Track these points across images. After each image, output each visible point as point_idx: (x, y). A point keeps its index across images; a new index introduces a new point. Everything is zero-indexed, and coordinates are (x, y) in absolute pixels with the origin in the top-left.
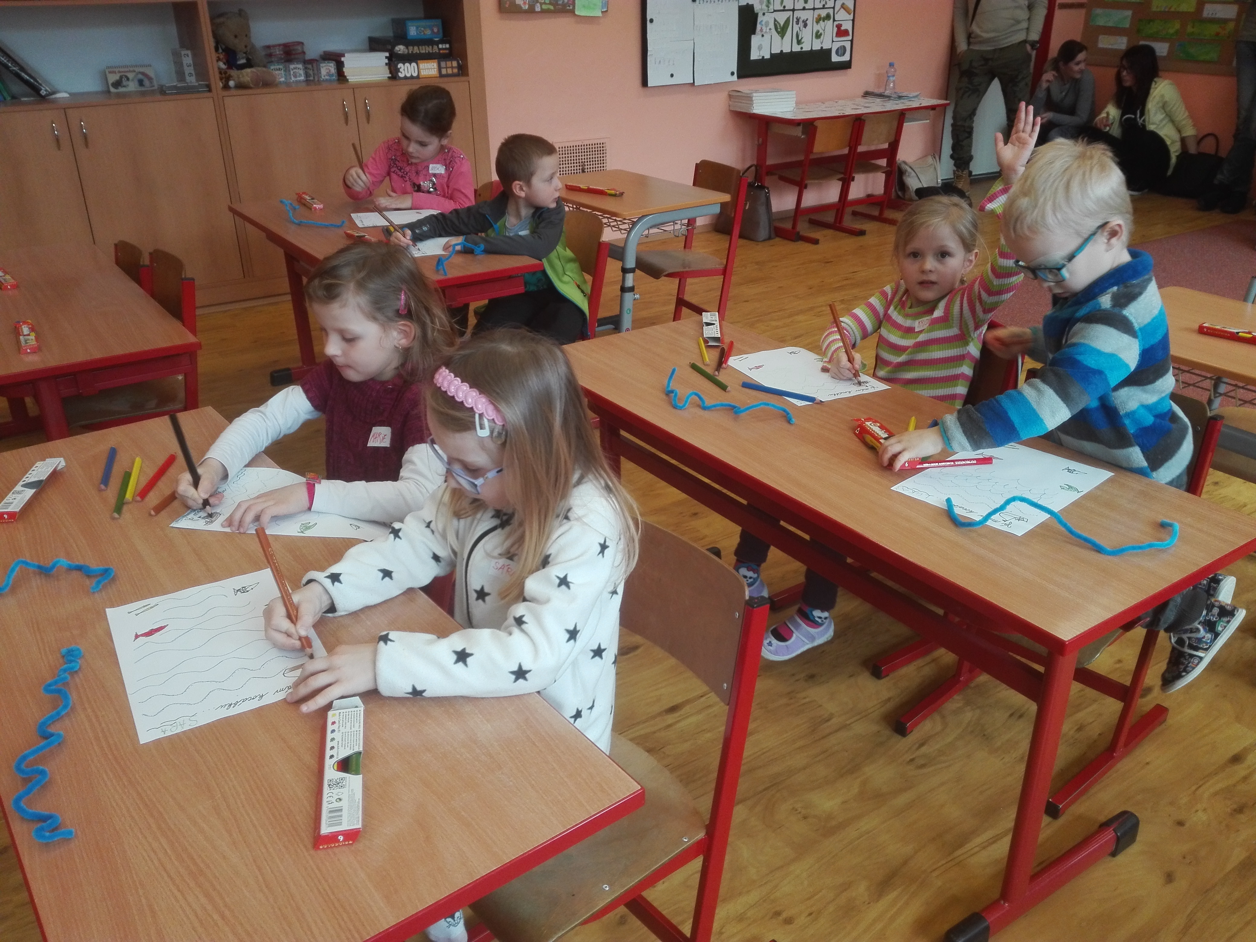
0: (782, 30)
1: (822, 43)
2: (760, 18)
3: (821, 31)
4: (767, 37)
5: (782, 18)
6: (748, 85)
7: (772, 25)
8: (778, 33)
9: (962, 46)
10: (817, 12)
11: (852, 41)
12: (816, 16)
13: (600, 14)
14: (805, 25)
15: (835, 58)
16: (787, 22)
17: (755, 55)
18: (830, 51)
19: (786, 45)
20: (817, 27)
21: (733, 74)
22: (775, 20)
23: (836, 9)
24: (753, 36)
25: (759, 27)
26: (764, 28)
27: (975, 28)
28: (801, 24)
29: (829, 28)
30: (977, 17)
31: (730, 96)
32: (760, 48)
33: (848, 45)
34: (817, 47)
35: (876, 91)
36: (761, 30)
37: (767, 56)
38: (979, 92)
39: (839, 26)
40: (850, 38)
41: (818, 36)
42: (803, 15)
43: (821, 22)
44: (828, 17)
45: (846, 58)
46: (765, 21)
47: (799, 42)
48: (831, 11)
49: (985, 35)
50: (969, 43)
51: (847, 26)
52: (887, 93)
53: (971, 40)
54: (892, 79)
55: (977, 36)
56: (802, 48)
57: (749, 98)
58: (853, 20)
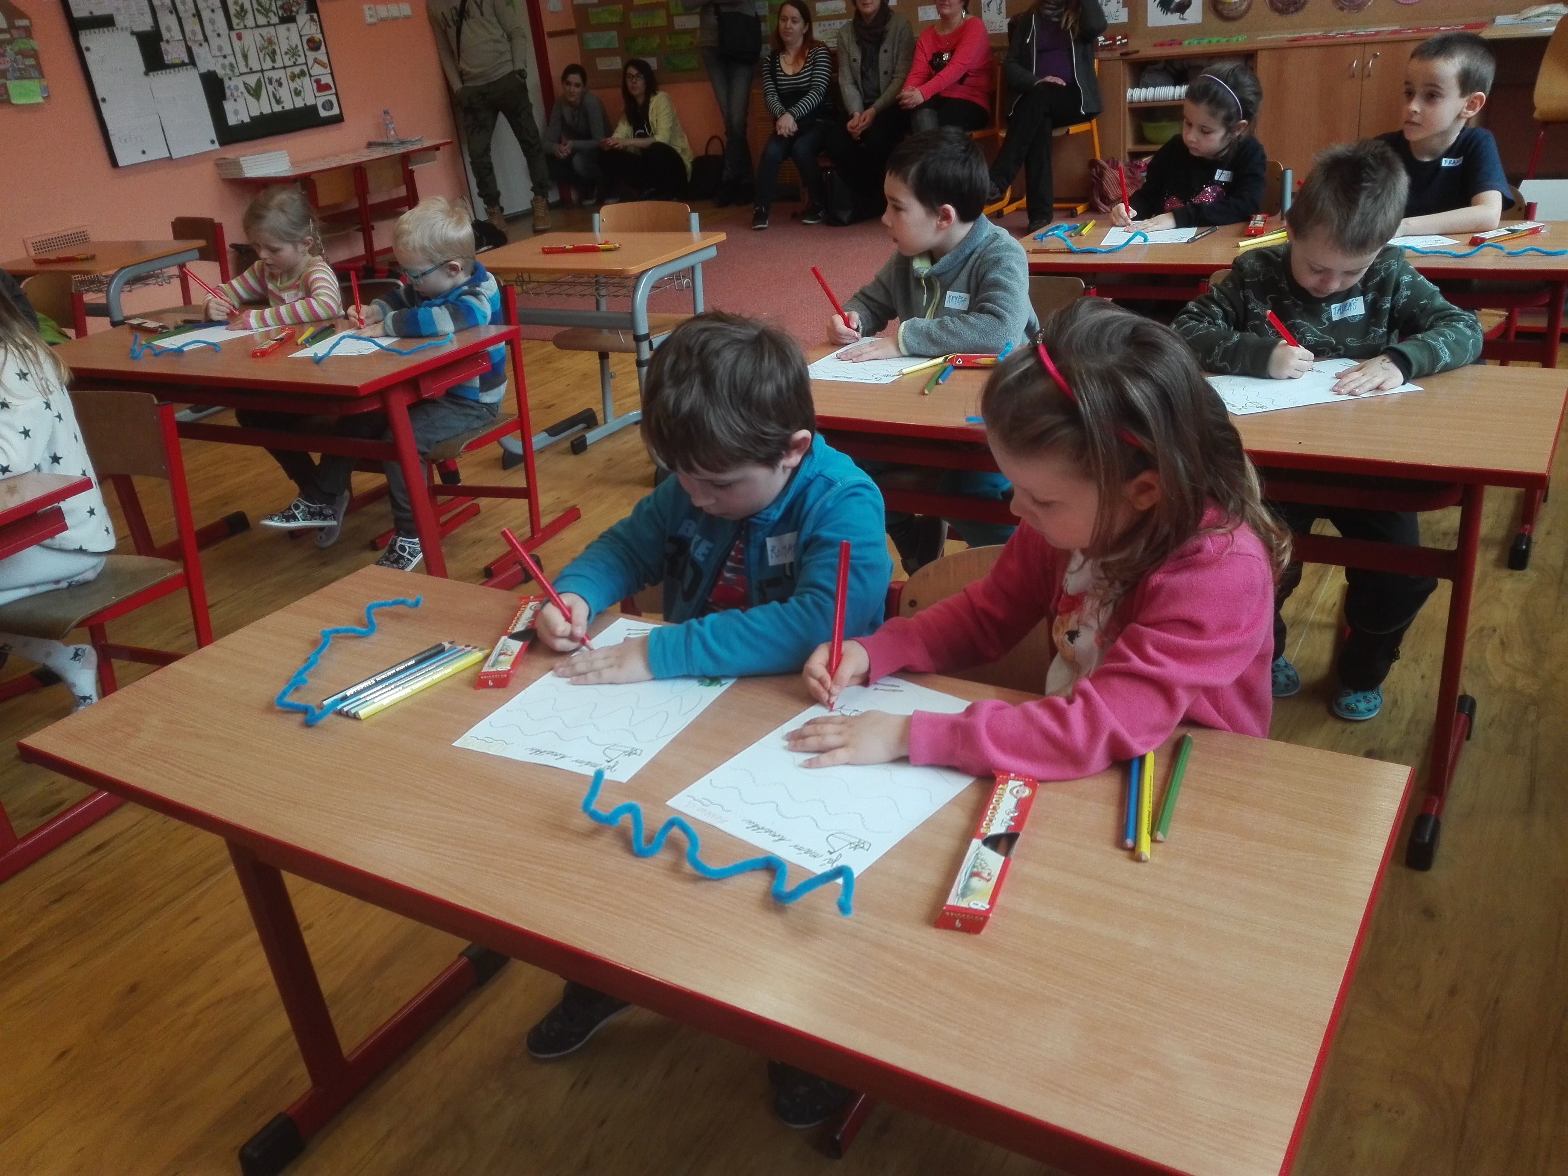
0: (255, 92)
1: (304, 100)
2: (227, 83)
3: (299, 88)
4: (241, 100)
5: (252, 80)
6: (232, 152)
7: (242, 88)
8: (252, 95)
9: (457, 85)
10: (289, 70)
11: (337, 94)
12: (289, 74)
13: (41, 100)
14: (280, 85)
15: (323, 113)
16: (259, 84)
17: (232, 120)
18: (314, 107)
19: (264, 107)
20: (293, 85)
21: (213, 142)
22: (245, 84)
23: (310, 66)
24: (224, 102)
25: (228, 92)
26: (234, 92)
27: (463, 65)
28: (275, 84)
29: (307, 84)
30: (462, 55)
31: (217, 165)
32: (236, 112)
33: (334, 99)
34: (299, 103)
35: (380, 140)
36: (232, 95)
37: (247, 120)
38: (489, 128)
39: (318, 82)
40: (334, 91)
41: (298, 93)
42: (275, 75)
43: (297, 79)
44: (302, 74)
45: (336, 111)
46: (234, 85)
47: (278, 102)
48: (304, 68)
49: (475, 71)
50: (463, 81)
51: (327, 79)
52: (392, 140)
53: (464, 78)
54: (390, 126)
55: (468, 73)
56: (283, 107)
57: (237, 164)
58: (332, 74)
